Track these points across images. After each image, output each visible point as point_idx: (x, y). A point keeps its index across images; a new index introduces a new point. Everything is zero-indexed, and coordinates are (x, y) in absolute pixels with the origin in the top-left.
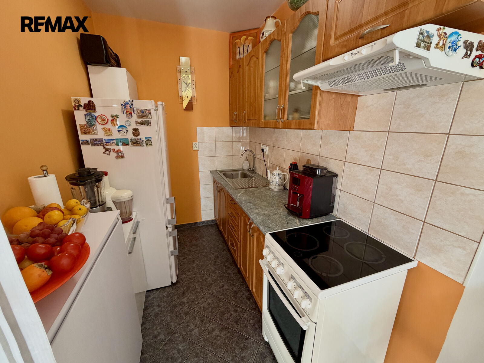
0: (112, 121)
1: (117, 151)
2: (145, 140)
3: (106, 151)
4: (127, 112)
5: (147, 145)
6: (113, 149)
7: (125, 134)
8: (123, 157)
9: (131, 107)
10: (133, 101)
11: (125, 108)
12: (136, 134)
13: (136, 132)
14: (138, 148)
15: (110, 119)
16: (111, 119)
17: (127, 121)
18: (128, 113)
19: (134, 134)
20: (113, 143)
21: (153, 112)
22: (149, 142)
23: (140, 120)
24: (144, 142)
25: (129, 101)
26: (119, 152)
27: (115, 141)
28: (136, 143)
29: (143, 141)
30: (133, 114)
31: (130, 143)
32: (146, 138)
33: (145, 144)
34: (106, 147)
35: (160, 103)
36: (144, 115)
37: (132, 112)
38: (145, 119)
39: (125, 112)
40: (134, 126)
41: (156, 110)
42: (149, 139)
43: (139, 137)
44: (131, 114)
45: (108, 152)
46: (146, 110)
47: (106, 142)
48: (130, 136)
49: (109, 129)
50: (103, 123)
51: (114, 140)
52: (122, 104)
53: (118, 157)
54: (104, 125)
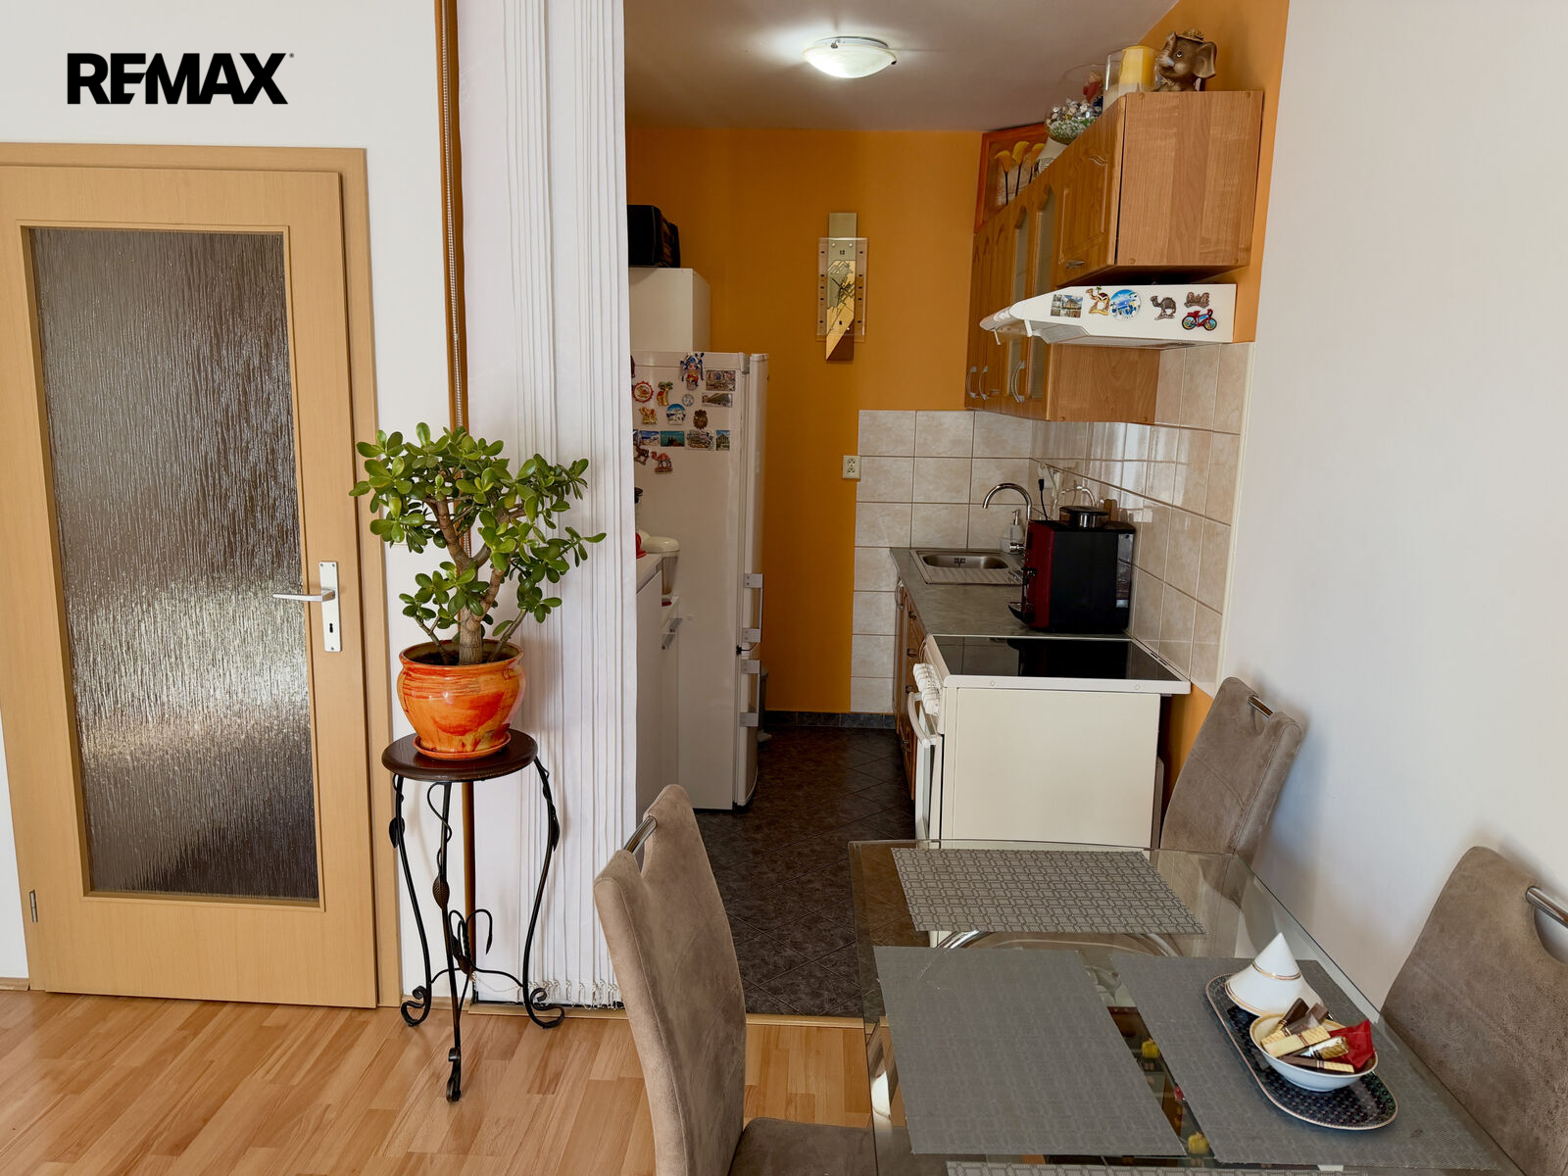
0: (660, 394)
1: (661, 457)
2: (715, 437)
3: (639, 456)
4: (689, 376)
5: (718, 446)
6: (652, 453)
7: (680, 422)
8: (669, 469)
9: (697, 367)
10: (702, 355)
11: (686, 368)
12: (700, 424)
13: (701, 418)
14: (702, 452)
15: (657, 390)
16: (659, 390)
17: (686, 395)
18: (691, 379)
19: (696, 424)
20: (655, 439)
21: (738, 376)
22: (723, 441)
23: (711, 394)
24: (714, 440)
25: (696, 355)
26: (664, 458)
27: (659, 436)
28: (699, 442)
29: (711, 438)
30: (699, 381)
31: (686, 442)
32: (718, 432)
33: (715, 446)
34: (642, 447)
35: (755, 357)
36: (721, 382)
37: (699, 376)
38: (721, 392)
39: (685, 377)
40: (698, 406)
41: (746, 372)
42: (725, 434)
43: (706, 430)
44: (695, 381)
45: (642, 458)
46: (727, 372)
47: (643, 438)
48: (688, 427)
49: (653, 411)
50: (644, 399)
51: (657, 433)
52: (682, 362)
53: (660, 470)
54: (644, 402)
